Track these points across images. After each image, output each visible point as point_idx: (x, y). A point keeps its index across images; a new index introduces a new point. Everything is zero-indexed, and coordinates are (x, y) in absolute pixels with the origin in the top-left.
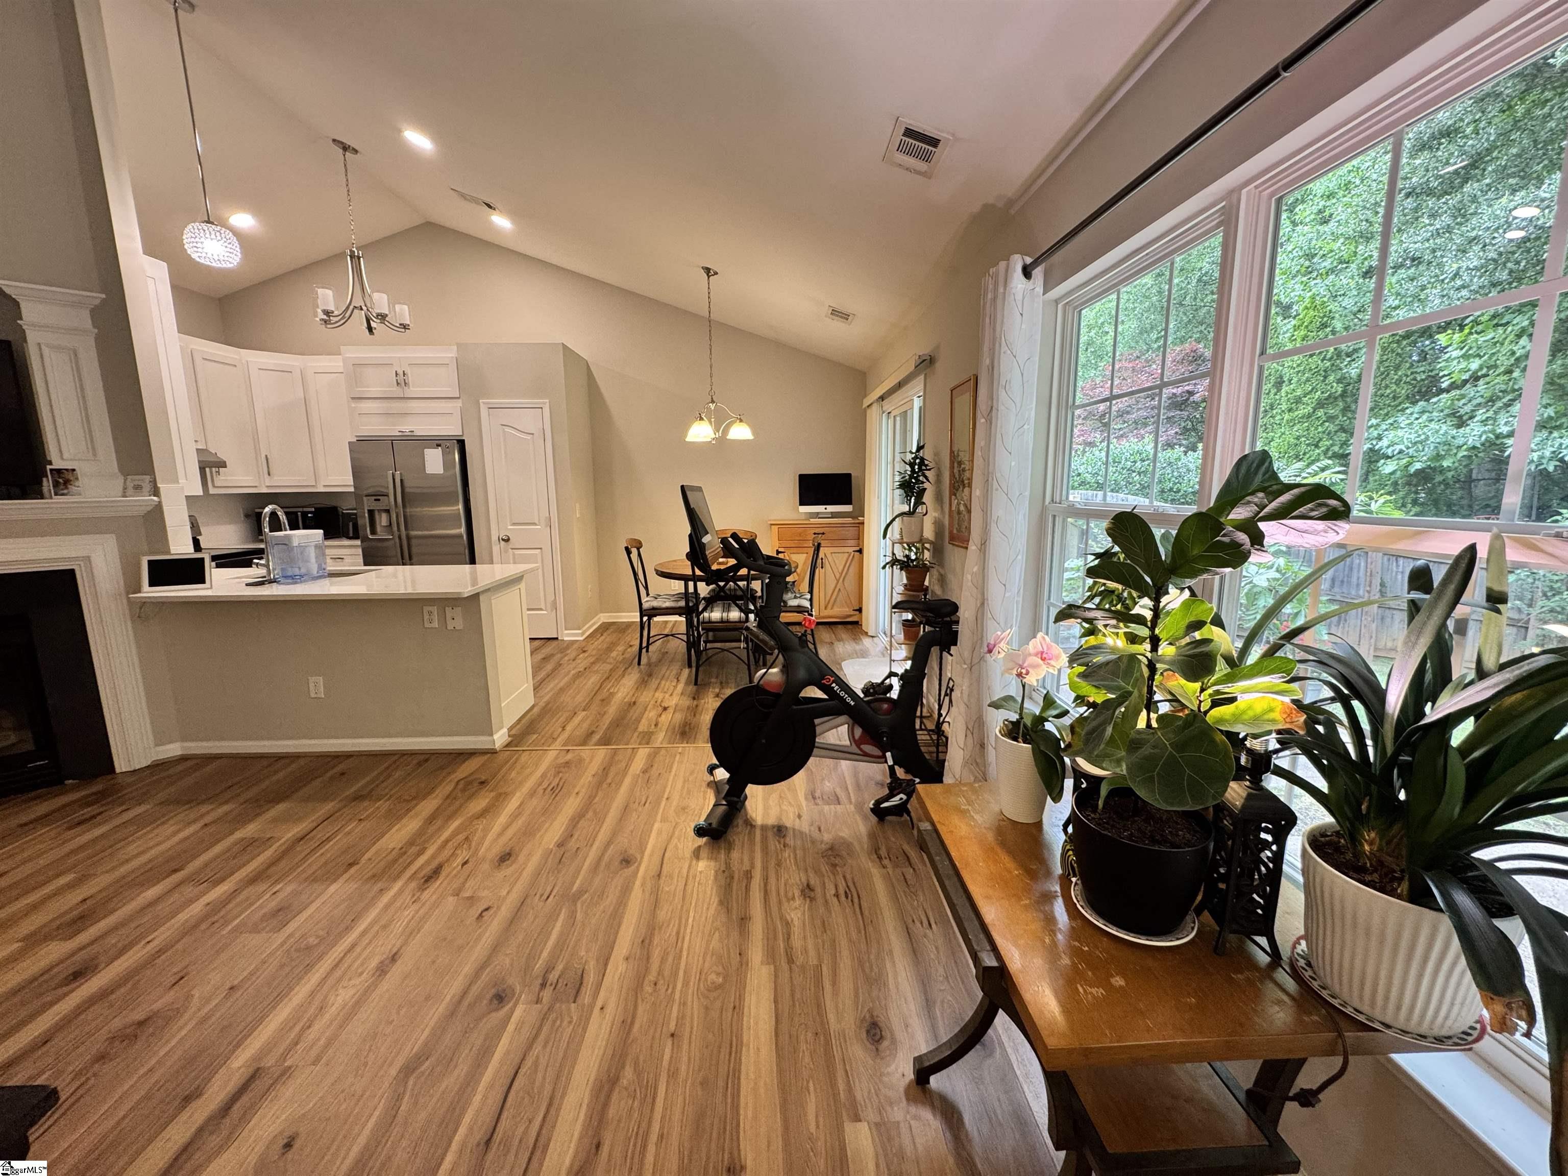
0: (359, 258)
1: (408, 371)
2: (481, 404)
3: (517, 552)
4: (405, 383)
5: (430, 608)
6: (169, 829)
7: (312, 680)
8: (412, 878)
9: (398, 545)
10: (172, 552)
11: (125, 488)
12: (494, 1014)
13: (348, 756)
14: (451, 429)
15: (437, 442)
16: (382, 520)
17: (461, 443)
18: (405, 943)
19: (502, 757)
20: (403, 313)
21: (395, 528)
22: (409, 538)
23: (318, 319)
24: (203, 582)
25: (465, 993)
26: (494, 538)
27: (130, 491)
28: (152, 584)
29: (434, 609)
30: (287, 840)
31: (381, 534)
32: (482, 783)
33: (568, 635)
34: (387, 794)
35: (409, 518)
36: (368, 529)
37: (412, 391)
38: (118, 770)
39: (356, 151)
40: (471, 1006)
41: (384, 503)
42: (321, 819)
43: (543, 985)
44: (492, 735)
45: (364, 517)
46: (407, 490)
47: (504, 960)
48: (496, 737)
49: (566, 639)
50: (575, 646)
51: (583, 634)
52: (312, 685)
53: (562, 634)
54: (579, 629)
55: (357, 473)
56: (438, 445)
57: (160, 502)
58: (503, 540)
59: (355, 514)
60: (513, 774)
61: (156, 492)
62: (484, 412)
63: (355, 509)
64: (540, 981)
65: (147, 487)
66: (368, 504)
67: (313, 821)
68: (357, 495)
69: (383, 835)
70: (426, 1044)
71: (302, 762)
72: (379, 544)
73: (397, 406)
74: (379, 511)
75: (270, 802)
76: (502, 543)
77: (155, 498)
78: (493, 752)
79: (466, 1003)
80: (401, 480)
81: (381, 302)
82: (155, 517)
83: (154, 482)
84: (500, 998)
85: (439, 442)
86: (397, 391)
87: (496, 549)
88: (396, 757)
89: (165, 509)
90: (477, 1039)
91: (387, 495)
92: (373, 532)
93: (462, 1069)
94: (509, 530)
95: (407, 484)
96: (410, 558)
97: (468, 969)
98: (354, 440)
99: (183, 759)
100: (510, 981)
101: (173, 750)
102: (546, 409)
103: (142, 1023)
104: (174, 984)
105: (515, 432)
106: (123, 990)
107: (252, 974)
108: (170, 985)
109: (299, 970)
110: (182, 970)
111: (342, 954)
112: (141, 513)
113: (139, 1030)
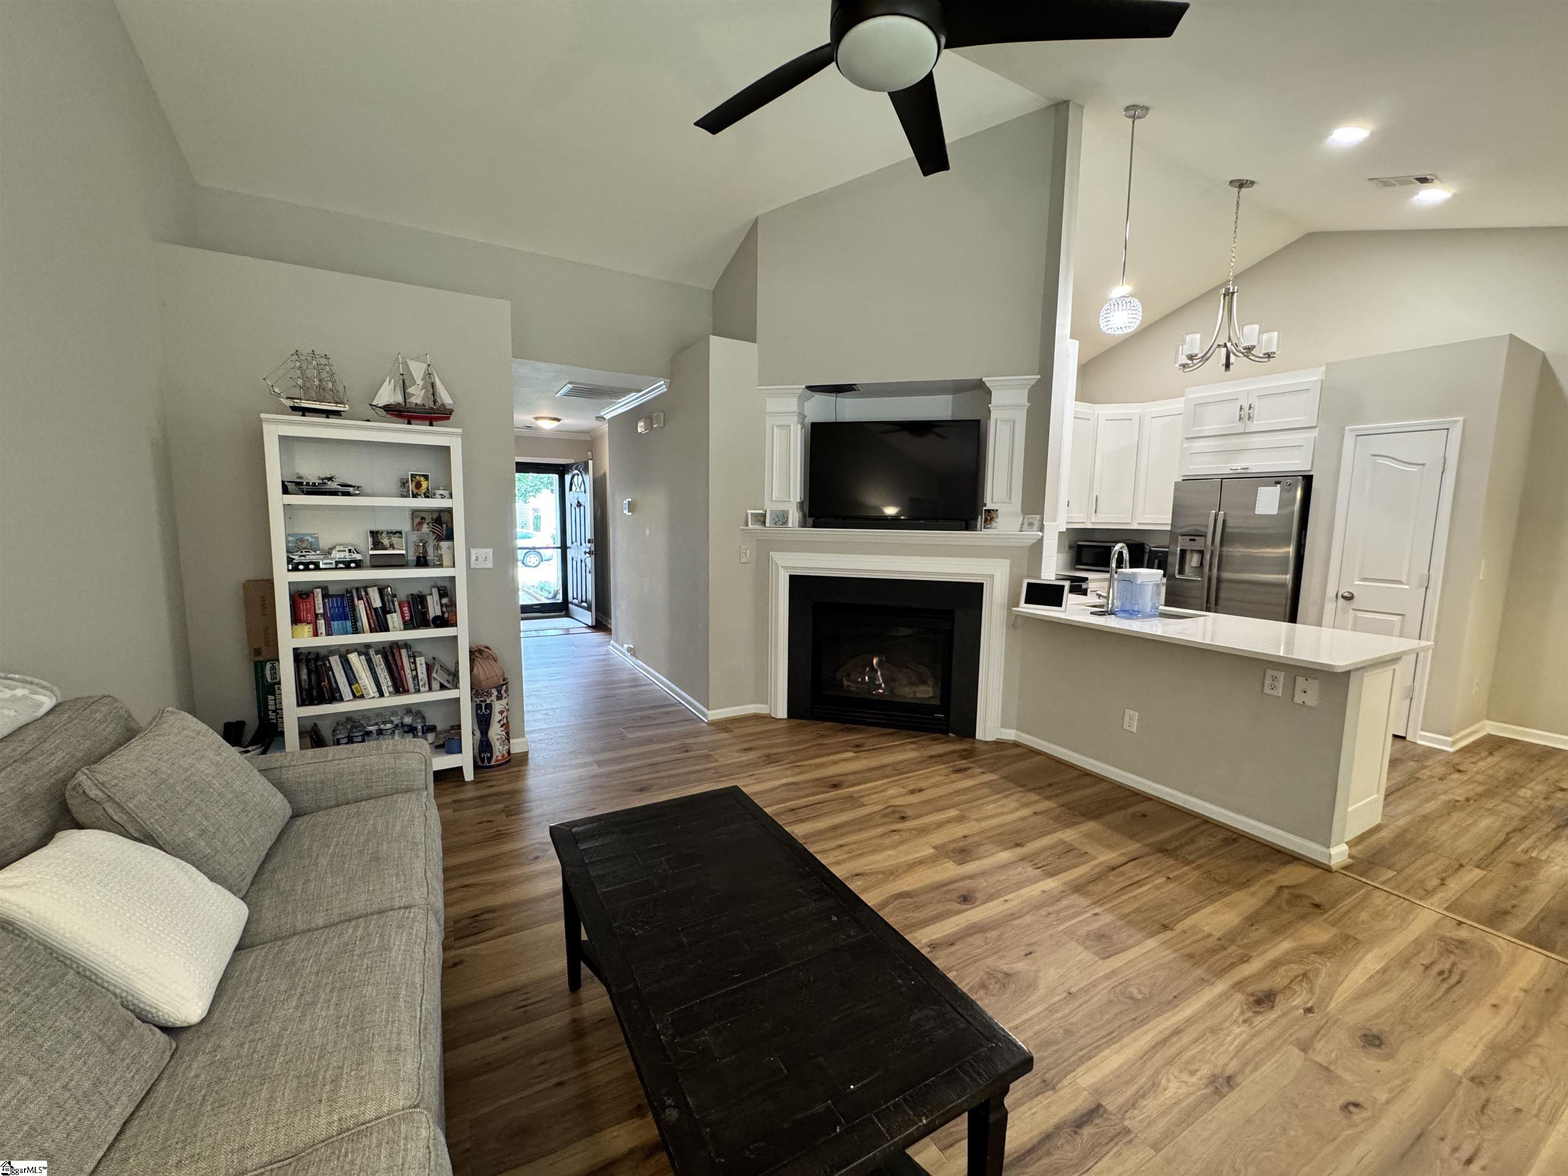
0: (1233, 293)
1: (1256, 404)
2: (1347, 433)
3: (1359, 614)
4: (1249, 417)
5: (1274, 673)
6: (1011, 803)
7: (1128, 712)
8: (1239, 985)
9: (1206, 586)
10: (1042, 578)
11: (1022, 524)
13: (1147, 798)
14: (1298, 463)
15: (1276, 479)
16: (1194, 560)
17: (1308, 480)
18: (1241, 1070)
19: (1341, 882)
20: (1270, 341)
21: (1206, 569)
22: (1219, 580)
23: (1177, 366)
24: (1060, 605)
26: (1331, 592)
27: (1025, 527)
28: (1027, 602)
29: (1281, 676)
30: (1100, 864)
31: (1189, 574)
32: (1317, 906)
33: (1423, 738)
34: (1193, 862)
35: (1224, 559)
36: (1177, 567)
37: (1255, 425)
38: (977, 737)
39: (1252, 183)
41: (1199, 544)
42: (1131, 856)
44: (1328, 847)
45: (1176, 554)
46: (1228, 530)
48: (1334, 851)
49: (1419, 742)
50: (1441, 757)
51: (1454, 743)
52: (1127, 719)
53: (1415, 733)
54: (1449, 736)
55: (1177, 512)
56: (1277, 483)
57: (1042, 537)
58: (1343, 597)
59: (1167, 552)
60: (1364, 916)
61: (1041, 529)
62: (1349, 441)
63: (1168, 547)
65: (1037, 524)
66: (1182, 543)
67: (1122, 854)
68: (1173, 535)
69: (1196, 910)
71: (1104, 786)
72: (1185, 584)
73: (1235, 442)
74: (1192, 551)
75: (1084, 815)
76: (1341, 600)
77: (1040, 534)
78: (1328, 869)
80: (1224, 521)
81: (1250, 334)
82: (1037, 547)
83: (1042, 520)
85: (1278, 479)
86: (1239, 427)
87: (1329, 607)
88: (1197, 821)
89: (1045, 542)
91: (1204, 535)
92: (1181, 571)
94: (1355, 585)
95: (1230, 523)
96: (1216, 604)
98: (1180, 480)
99: (1016, 745)
101: (1010, 735)
102: (1456, 434)
103: (1007, 975)
104: (1026, 955)
105: (1394, 465)
106: (994, 934)
107: (1085, 990)
108: (1023, 953)
109: (1126, 1019)
110: (1031, 945)
111: (1168, 1032)
112: (1028, 545)
113: (1006, 981)
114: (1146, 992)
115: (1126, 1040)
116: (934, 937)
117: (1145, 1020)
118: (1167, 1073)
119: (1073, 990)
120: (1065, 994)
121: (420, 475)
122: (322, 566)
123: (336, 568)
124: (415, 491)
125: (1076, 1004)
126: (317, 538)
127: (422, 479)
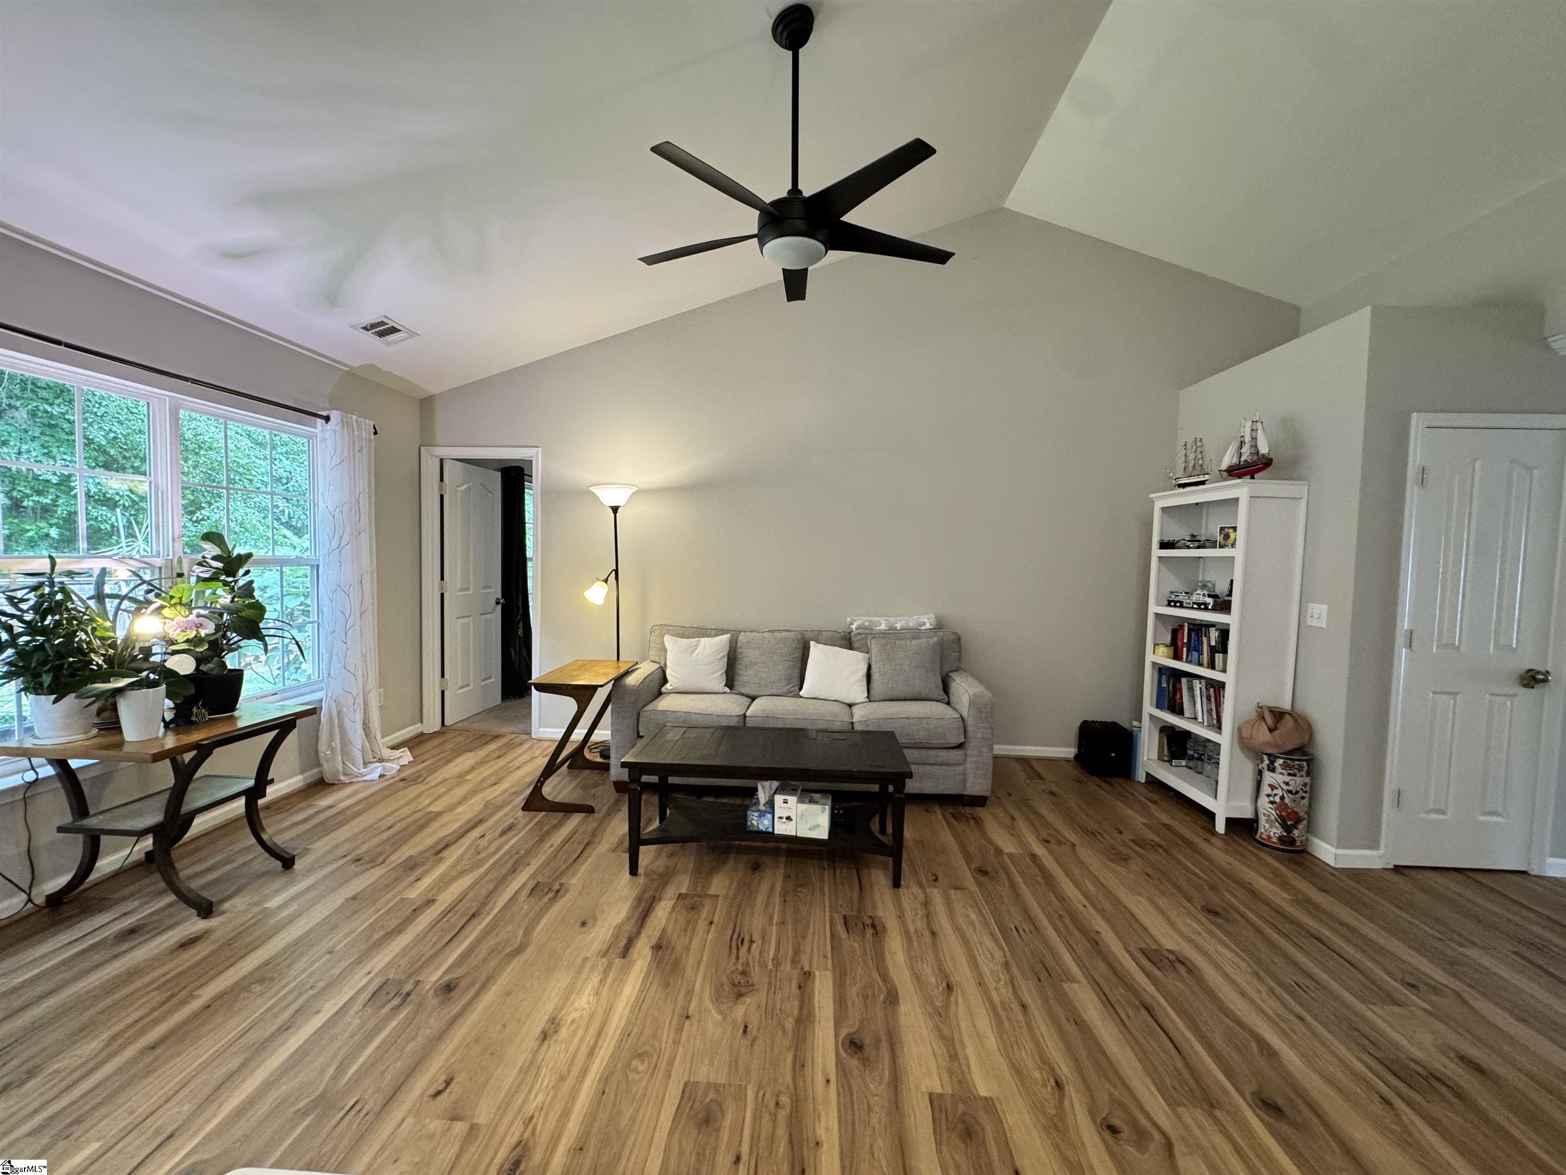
12: (456, 976)
18: (535, 1054)
25: (478, 994)
40: (472, 984)
43: (408, 994)
47: (436, 1023)
64: (409, 998)
70: (510, 962)
79: (478, 986)
84: (448, 988)
90: (472, 962)
93: (485, 947)
97: (473, 1017)
100: (435, 1002)
103: (739, 995)
104: (746, 1027)
106: (789, 1024)
107: (680, 1029)
108: (750, 1026)
109: (635, 1030)
110: (754, 1040)
111: (600, 1044)
113: (736, 990)
114: (632, 1076)
115: (627, 1012)
116: (817, 981)
117: (620, 1043)
118: (590, 1008)
119: (688, 1023)
120: (690, 1012)
121: (1228, 528)
122: (1185, 605)
123: (1193, 608)
124: (1223, 543)
125: (676, 1013)
126: (1214, 585)
127: (1231, 531)
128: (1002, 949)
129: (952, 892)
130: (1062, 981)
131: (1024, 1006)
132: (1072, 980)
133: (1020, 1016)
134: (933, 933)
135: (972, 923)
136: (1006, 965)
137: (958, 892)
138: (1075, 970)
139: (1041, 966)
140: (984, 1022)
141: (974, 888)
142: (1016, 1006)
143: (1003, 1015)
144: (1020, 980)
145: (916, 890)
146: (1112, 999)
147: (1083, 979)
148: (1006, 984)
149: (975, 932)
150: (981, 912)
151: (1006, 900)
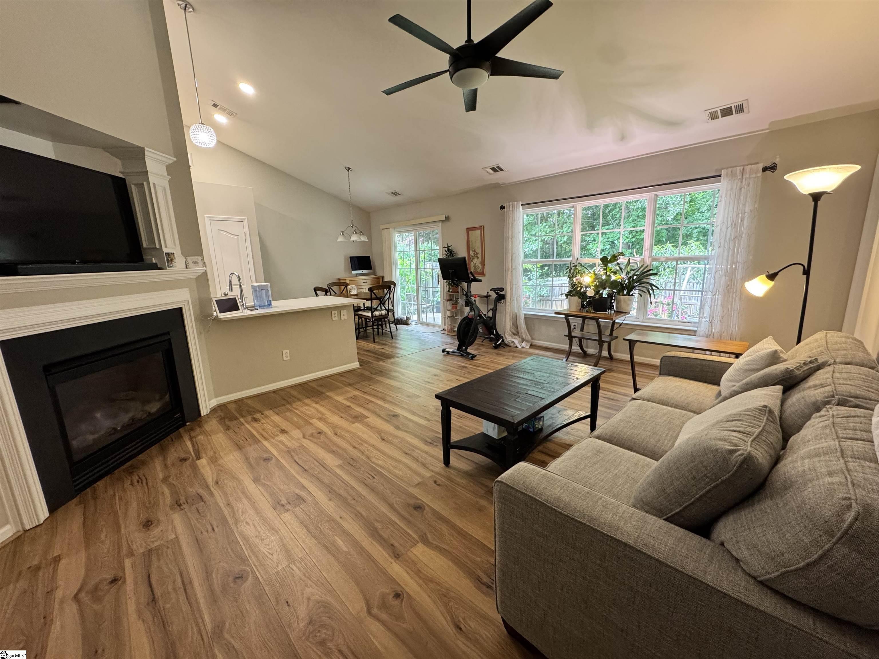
28: (220, 312)
29: (336, 312)
38: (202, 415)
57: (206, 270)
61: (204, 264)
62: (207, 222)
65: (201, 262)
77: (205, 268)
83: (203, 259)
102: (246, 222)
105: (227, 234)
112: (195, 277)
128: (374, 463)
129: (420, 480)
130: (343, 463)
131: (354, 447)
132: (339, 466)
133: (354, 444)
134: (406, 454)
135: (395, 467)
136: (368, 458)
137: (417, 482)
138: (338, 471)
139: (354, 465)
140: (365, 437)
141: (412, 490)
142: (357, 446)
143: (360, 441)
144: (359, 455)
145: (437, 470)
146: (320, 467)
147: (334, 468)
148: (364, 451)
149: (391, 464)
150: (397, 477)
151: (389, 492)
